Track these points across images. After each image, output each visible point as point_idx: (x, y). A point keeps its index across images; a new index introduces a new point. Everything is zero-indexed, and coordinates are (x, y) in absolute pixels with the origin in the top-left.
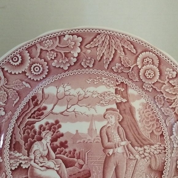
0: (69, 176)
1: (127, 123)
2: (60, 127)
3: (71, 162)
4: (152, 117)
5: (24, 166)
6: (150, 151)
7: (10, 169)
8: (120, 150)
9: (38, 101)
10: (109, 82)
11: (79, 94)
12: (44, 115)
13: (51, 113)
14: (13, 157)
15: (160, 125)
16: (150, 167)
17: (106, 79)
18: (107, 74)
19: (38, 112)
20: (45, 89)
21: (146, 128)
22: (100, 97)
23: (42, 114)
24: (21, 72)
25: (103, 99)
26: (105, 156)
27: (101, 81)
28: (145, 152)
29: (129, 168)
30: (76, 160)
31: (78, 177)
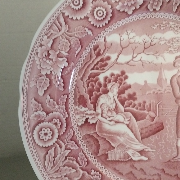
0: (140, 129)
2: (126, 78)
3: (141, 114)
5: (91, 122)
7: (76, 125)
9: (100, 50)
10: (177, 27)
11: (145, 41)
12: (108, 65)
13: (116, 63)
14: (79, 112)
17: (174, 23)
18: (175, 18)
19: (101, 63)
20: (107, 37)
22: (168, 44)
23: (106, 65)
24: (83, 17)
25: (171, 45)
26: (178, 107)
27: (168, 26)
30: (147, 112)
31: (150, 131)
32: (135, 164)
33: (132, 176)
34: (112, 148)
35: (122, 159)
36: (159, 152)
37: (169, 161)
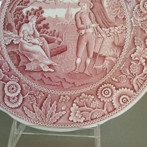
0: (50, 50)
1: (97, 10)
2: (43, 12)
3: (52, 39)
4: (117, 4)
5: (15, 42)
6: (115, 31)
7: (4, 44)
8: (90, 31)
12: (30, 3)
13: (36, 1)
14: (6, 35)
15: (123, 10)
16: (114, 43)
19: (25, 0)
21: (112, 13)
26: (79, 35)
28: (110, 32)
29: (97, 45)
30: (56, 38)
31: (57, 51)
32: (44, 73)
33: (42, 81)
34: (29, 62)
35: (36, 70)
36: (62, 67)
37: (70, 73)
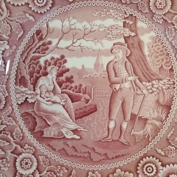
0: (75, 110)
1: (136, 58)
2: (65, 61)
3: (77, 96)
4: (162, 51)
5: (30, 101)
6: (159, 86)
7: (16, 103)
8: (127, 85)
9: (42, 35)
10: (117, 14)
11: (85, 28)
12: (49, 49)
13: (57, 48)
14: (19, 91)
15: (170, 59)
16: (158, 101)
17: (114, 11)
18: (115, 6)
19: (43, 47)
20: (49, 23)
21: (155, 62)
22: (107, 31)
23: (47, 49)
24: (24, 4)
25: (110, 33)
26: (112, 91)
27: (108, 13)
28: (153, 87)
29: (135, 103)
30: (83, 95)
31: (85, 112)
32: (67, 141)
33: (63, 152)
34: (47, 125)
35: (56, 136)
36: (91, 132)
37: (100, 141)
